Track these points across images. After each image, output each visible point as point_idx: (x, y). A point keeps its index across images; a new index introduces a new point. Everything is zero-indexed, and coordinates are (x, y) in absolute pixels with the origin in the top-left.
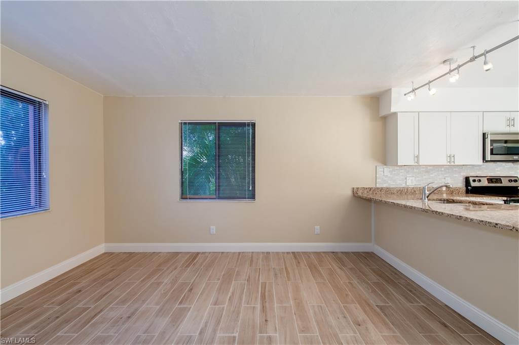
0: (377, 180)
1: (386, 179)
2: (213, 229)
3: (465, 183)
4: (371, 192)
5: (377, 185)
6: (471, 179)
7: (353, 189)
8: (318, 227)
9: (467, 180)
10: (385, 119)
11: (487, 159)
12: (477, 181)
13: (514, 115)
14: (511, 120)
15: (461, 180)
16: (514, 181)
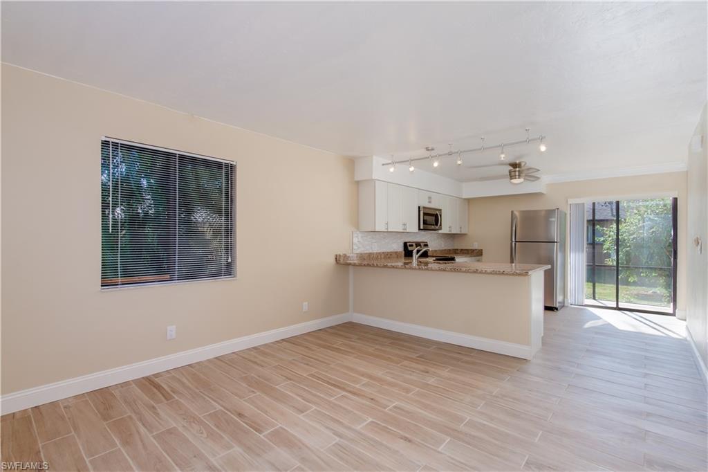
0: (353, 246)
1: (359, 244)
2: (172, 330)
3: (403, 247)
5: (354, 250)
6: (408, 244)
7: (336, 255)
8: (305, 304)
9: (405, 244)
10: (358, 183)
11: (422, 228)
12: (412, 246)
13: (430, 194)
14: (430, 198)
15: (402, 245)
16: (426, 245)
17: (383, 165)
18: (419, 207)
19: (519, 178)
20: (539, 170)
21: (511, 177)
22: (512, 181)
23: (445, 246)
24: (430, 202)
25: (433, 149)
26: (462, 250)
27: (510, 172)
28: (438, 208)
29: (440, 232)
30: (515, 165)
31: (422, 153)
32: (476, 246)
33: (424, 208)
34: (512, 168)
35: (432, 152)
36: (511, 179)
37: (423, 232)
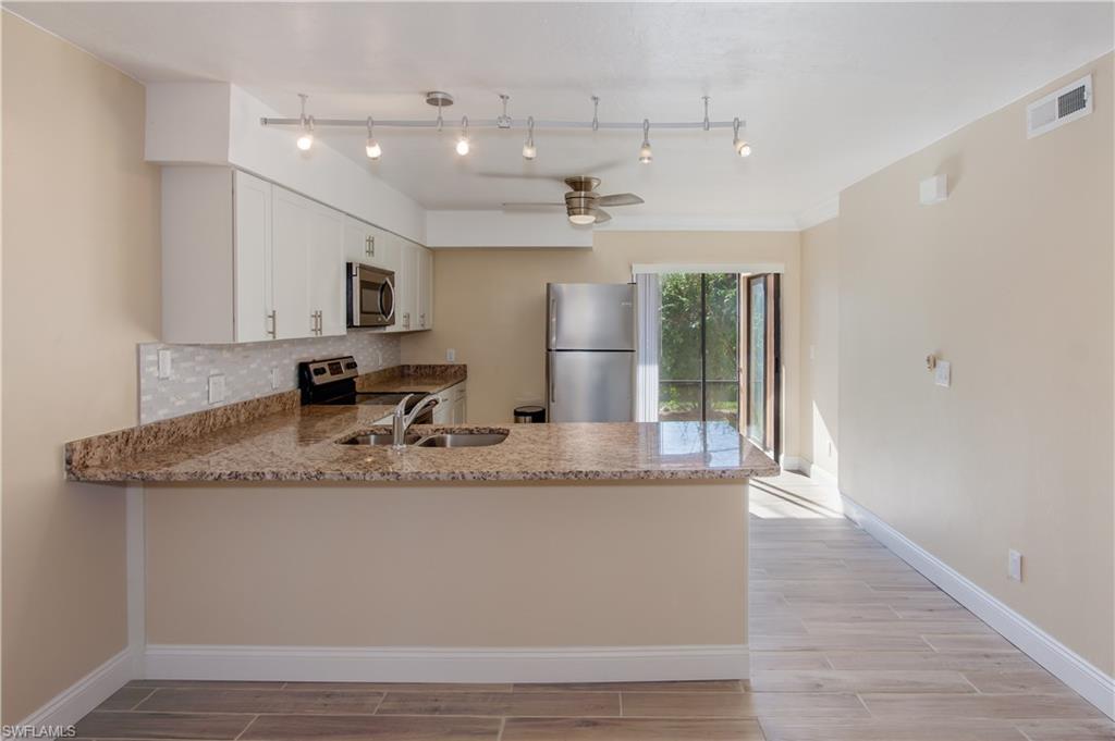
0: (143, 398)
1: (164, 390)
3: (297, 379)
4: (129, 449)
5: (143, 416)
6: (312, 367)
7: (69, 448)
9: (303, 368)
11: (357, 322)
12: (320, 372)
13: (373, 232)
14: (371, 241)
15: (293, 371)
16: (352, 365)
17: (265, 121)
18: (349, 266)
19: (586, 214)
20: (642, 202)
21: (571, 211)
22: (572, 218)
23: (384, 361)
24: (371, 252)
25: (447, 102)
26: (418, 367)
27: (569, 198)
28: (389, 269)
29: (389, 329)
30: (578, 184)
31: (409, 105)
32: (451, 357)
33: (362, 267)
34: (570, 190)
35: (444, 109)
36: (570, 215)
37: (354, 334)
